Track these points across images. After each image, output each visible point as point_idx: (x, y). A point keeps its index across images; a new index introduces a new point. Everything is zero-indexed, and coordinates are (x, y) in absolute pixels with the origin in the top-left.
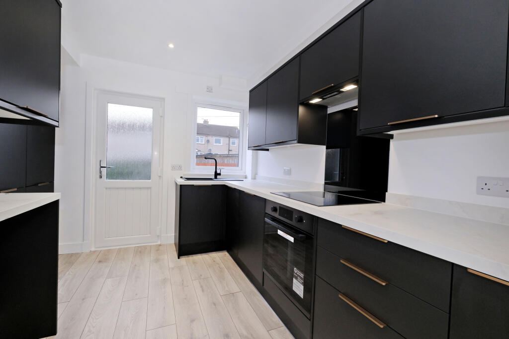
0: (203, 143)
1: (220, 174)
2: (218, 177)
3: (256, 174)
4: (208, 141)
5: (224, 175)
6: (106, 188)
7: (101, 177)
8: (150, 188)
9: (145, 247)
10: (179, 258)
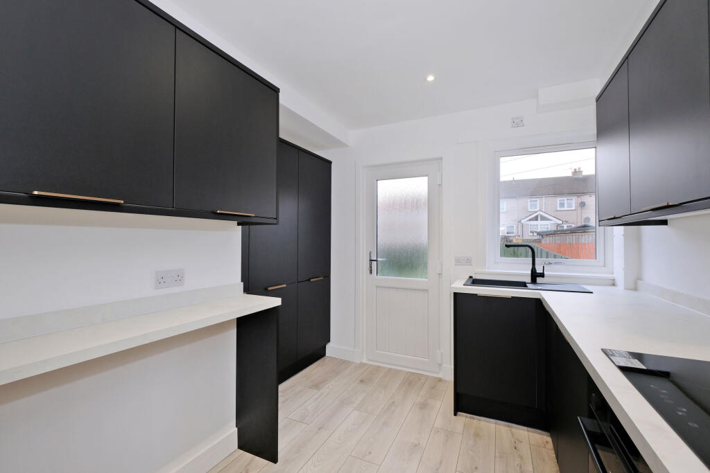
0: (573, 208)
1: (542, 275)
2: (539, 280)
3: (640, 279)
4: (583, 205)
5: (550, 276)
6: (377, 287)
7: (371, 273)
8: (427, 290)
9: (419, 376)
10: (455, 414)
